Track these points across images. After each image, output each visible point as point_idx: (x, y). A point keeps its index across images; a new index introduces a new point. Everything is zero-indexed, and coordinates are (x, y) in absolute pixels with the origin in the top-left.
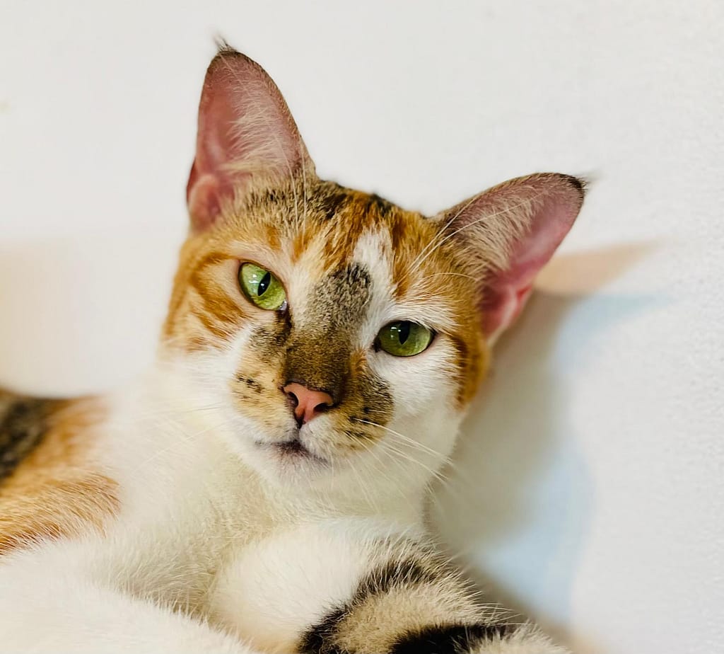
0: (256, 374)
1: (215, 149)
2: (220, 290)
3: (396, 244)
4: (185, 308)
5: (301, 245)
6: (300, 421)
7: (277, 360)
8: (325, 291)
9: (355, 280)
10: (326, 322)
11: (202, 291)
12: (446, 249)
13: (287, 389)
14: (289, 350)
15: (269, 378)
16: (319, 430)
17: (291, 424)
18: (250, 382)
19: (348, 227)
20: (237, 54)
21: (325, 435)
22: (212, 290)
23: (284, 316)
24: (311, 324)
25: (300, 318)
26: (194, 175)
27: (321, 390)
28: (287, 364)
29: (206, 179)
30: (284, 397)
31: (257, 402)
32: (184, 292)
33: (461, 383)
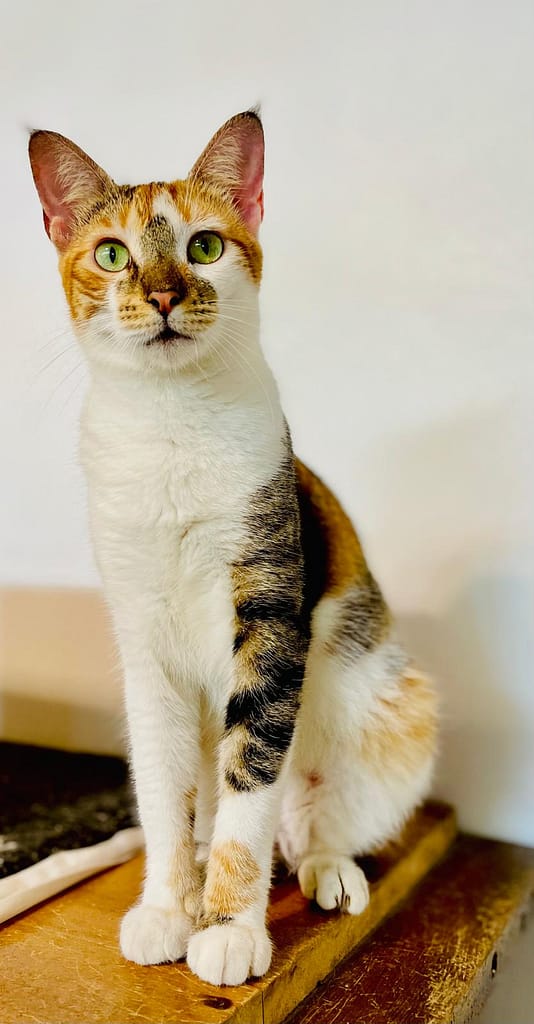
0: (129, 301)
1: (53, 200)
2: (88, 272)
3: (174, 197)
4: (76, 292)
5: (124, 218)
6: (165, 313)
7: (138, 288)
8: (147, 237)
9: (160, 224)
10: (155, 254)
11: (78, 279)
12: (203, 190)
13: (149, 299)
14: (141, 280)
15: (137, 299)
16: (178, 317)
17: (159, 318)
18: (127, 308)
19: (145, 199)
20: (41, 132)
21: (182, 318)
22: (83, 276)
23: (132, 265)
24: (148, 260)
25: (141, 261)
26: (47, 220)
27: (168, 290)
28: (144, 286)
29: (54, 220)
30: (150, 305)
31: (136, 316)
32: (71, 284)
33: (250, 266)
